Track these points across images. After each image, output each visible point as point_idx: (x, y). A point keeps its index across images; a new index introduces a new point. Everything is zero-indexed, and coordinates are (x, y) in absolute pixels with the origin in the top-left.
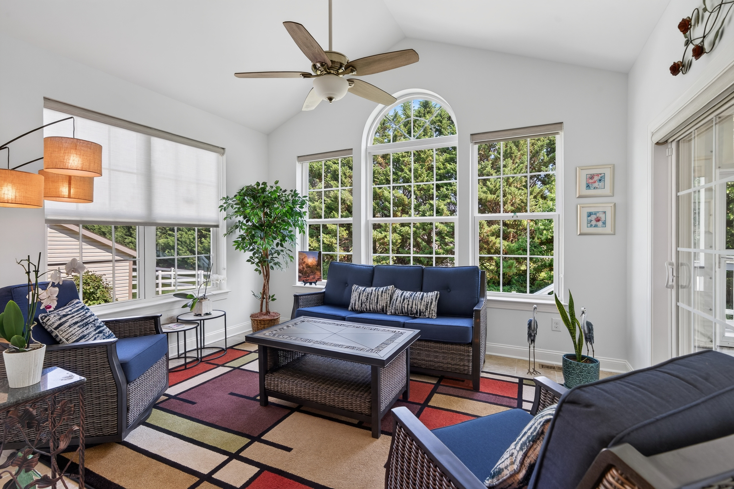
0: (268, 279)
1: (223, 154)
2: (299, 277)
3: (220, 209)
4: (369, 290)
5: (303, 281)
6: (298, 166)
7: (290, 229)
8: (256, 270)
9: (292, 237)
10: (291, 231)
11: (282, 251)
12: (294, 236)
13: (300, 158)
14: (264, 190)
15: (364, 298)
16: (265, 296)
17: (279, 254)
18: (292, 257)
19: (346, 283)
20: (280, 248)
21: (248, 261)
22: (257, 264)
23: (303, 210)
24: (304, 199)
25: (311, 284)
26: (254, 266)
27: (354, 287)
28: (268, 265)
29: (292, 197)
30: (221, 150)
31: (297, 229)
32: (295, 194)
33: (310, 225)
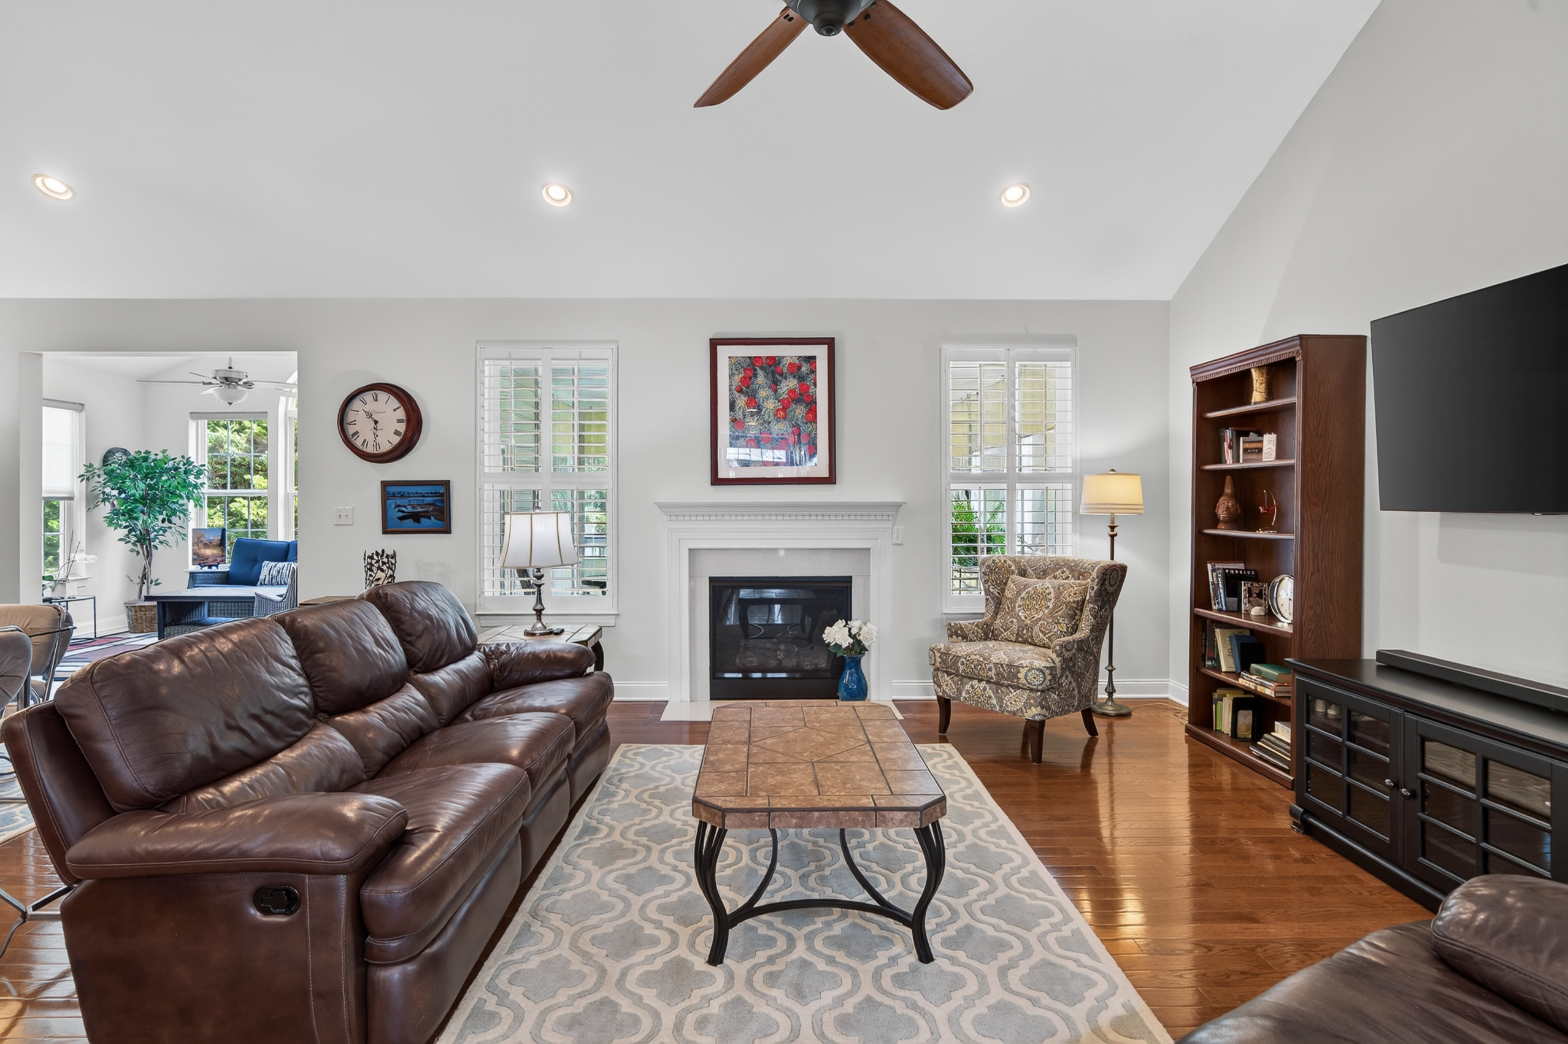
0: (151, 560)
1: (81, 411)
2: (194, 560)
3: (81, 478)
4: (280, 565)
5: (200, 564)
6: (192, 425)
7: (181, 502)
8: (132, 551)
9: (185, 512)
10: (183, 505)
11: (170, 528)
12: (187, 510)
13: (195, 415)
14: (146, 459)
15: (274, 573)
16: (145, 581)
17: (165, 531)
18: (185, 535)
19: (256, 560)
20: (166, 524)
21: (121, 540)
22: (134, 544)
23: (199, 481)
24: (202, 468)
25: (210, 567)
26: (130, 546)
27: (266, 562)
28: (150, 544)
29: (184, 465)
30: (80, 407)
31: (191, 503)
32: (188, 462)
33: (209, 498)
